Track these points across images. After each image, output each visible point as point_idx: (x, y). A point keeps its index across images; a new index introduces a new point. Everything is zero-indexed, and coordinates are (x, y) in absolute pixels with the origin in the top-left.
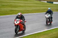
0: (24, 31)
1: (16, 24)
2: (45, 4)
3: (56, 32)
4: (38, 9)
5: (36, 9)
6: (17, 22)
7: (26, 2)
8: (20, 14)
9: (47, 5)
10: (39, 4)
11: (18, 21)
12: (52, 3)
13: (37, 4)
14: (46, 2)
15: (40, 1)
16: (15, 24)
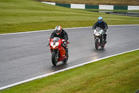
0: (65, 61)
1: (54, 47)
2: (51, 10)
3: (79, 77)
4: (36, 21)
5: (31, 21)
6: (54, 44)
7: (6, 4)
8: (59, 29)
9: (56, 12)
10: (37, 9)
11: (56, 41)
12: (69, 6)
13: (33, 9)
14: (54, 4)
15: (39, 3)
16: (51, 47)
